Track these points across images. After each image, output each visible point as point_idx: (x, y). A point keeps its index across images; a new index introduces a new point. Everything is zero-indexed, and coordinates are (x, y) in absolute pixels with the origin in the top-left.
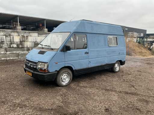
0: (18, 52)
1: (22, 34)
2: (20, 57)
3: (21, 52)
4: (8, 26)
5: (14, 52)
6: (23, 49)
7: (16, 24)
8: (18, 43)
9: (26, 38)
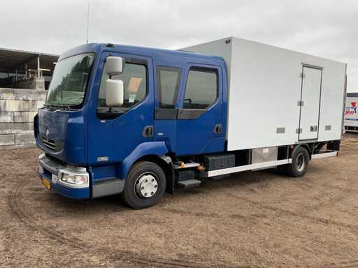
0: (14, 132)
1: (25, 97)
2: (18, 142)
3: (21, 132)
4: (19, 75)
5: (7, 132)
6: (24, 125)
7: (33, 73)
8: (15, 113)
9: (31, 104)
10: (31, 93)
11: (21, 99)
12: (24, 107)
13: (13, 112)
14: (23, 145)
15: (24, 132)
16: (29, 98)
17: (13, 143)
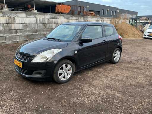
0: (5, 35)
1: (9, 15)
2: (7, 41)
5: (1, 35)
6: (10, 31)
7: (2, 5)
8: (4, 24)
9: (12, 19)
10: (12, 13)
11: (7, 16)
12: (9, 21)
13: (3, 24)
14: (10, 42)
15: (10, 35)
16: (12, 16)
17: (5, 42)
